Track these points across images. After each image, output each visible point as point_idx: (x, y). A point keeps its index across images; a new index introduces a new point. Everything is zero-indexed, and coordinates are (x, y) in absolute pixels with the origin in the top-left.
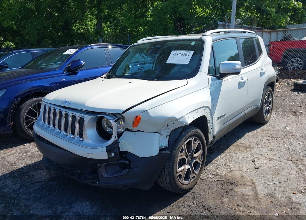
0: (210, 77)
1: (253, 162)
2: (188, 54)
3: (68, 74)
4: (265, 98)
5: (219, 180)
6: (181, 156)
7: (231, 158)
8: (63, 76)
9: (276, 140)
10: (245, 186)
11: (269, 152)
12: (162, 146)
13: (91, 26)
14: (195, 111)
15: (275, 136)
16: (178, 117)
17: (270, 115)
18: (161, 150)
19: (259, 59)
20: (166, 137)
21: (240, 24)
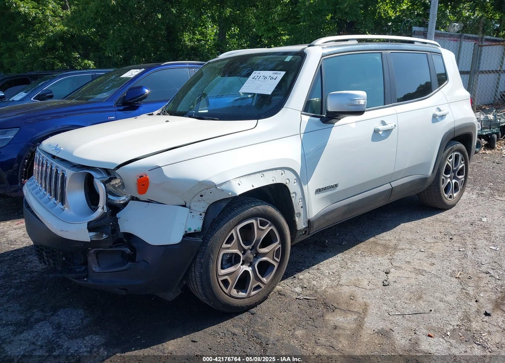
0: (306, 118)
1: (386, 273)
2: (274, 78)
3: (122, 108)
4: (447, 162)
5: (308, 298)
6: (228, 248)
7: (349, 264)
8: (113, 111)
9: (451, 239)
10: (349, 312)
11: (425, 259)
12: (190, 229)
13: (210, 36)
14: (260, 175)
15: (452, 233)
16: (217, 181)
17: (461, 195)
18: (187, 235)
19: (435, 91)
20: (201, 215)
21: (458, 32)
